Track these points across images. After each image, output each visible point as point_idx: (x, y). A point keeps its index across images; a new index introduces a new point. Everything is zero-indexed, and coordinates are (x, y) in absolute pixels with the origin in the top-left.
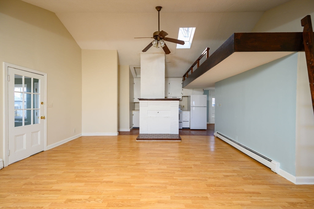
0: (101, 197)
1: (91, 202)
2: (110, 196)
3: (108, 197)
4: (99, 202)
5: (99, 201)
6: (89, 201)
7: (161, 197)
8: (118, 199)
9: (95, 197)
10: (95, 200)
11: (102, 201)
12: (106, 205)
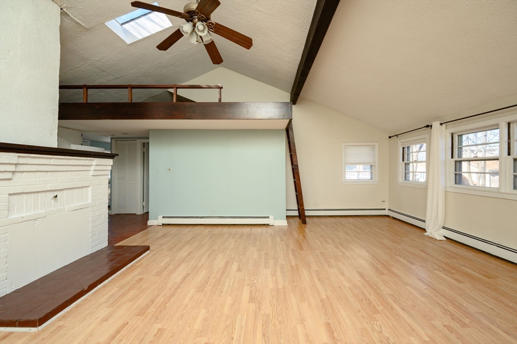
0: (369, 326)
1: (386, 335)
2: (361, 316)
3: (363, 318)
4: (380, 325)
5: (378, 325)
6: (389, 339)
8: (361, 305)
9: (376, 335)
10: (381, 332)
11: (375, 322)
12: (379, 315)
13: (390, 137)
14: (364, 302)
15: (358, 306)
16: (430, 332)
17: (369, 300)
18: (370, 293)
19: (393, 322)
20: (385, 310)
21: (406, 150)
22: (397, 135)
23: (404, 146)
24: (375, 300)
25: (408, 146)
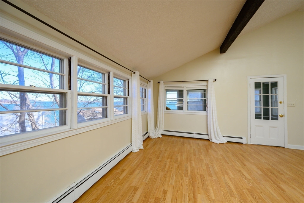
0: (255, 185)
1: (246, 180)
4: (248, 184)
11: (251, 186)
14: (258, 197)
15: (262, 195)
16: (222, 177)
17: (253, 198)
18: (251, 202)
19: (240, 183)
20: (242, 189)
24: (248, 196)
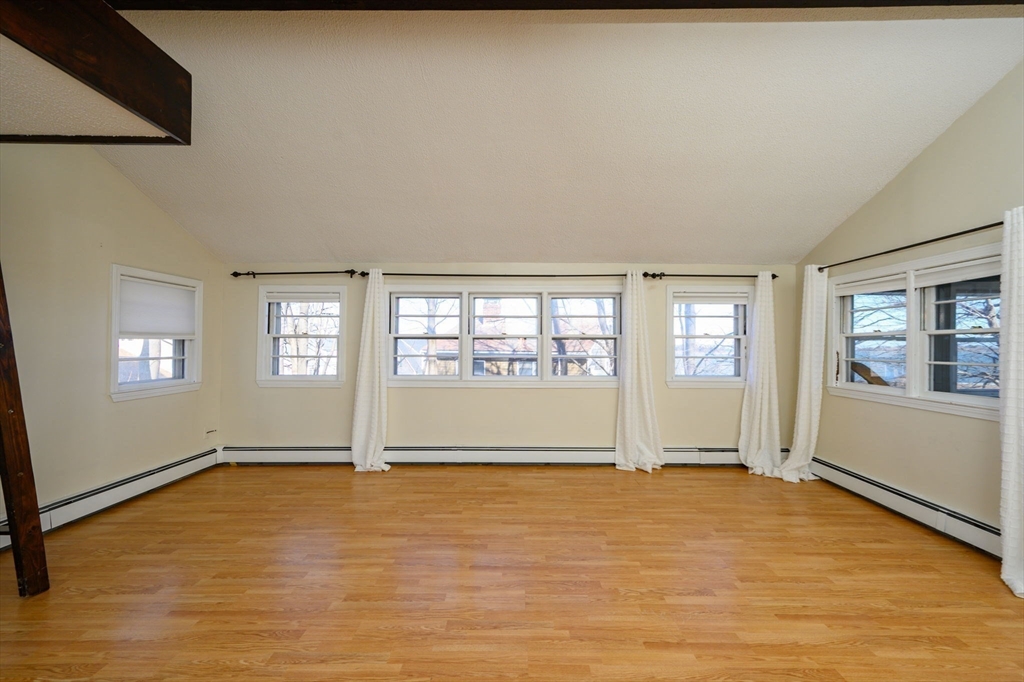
7: (471, 598)
13: (236, 274)
21: (274, 308)
22: (254, 274)
23: (271, 301)
25: (278, 301)
